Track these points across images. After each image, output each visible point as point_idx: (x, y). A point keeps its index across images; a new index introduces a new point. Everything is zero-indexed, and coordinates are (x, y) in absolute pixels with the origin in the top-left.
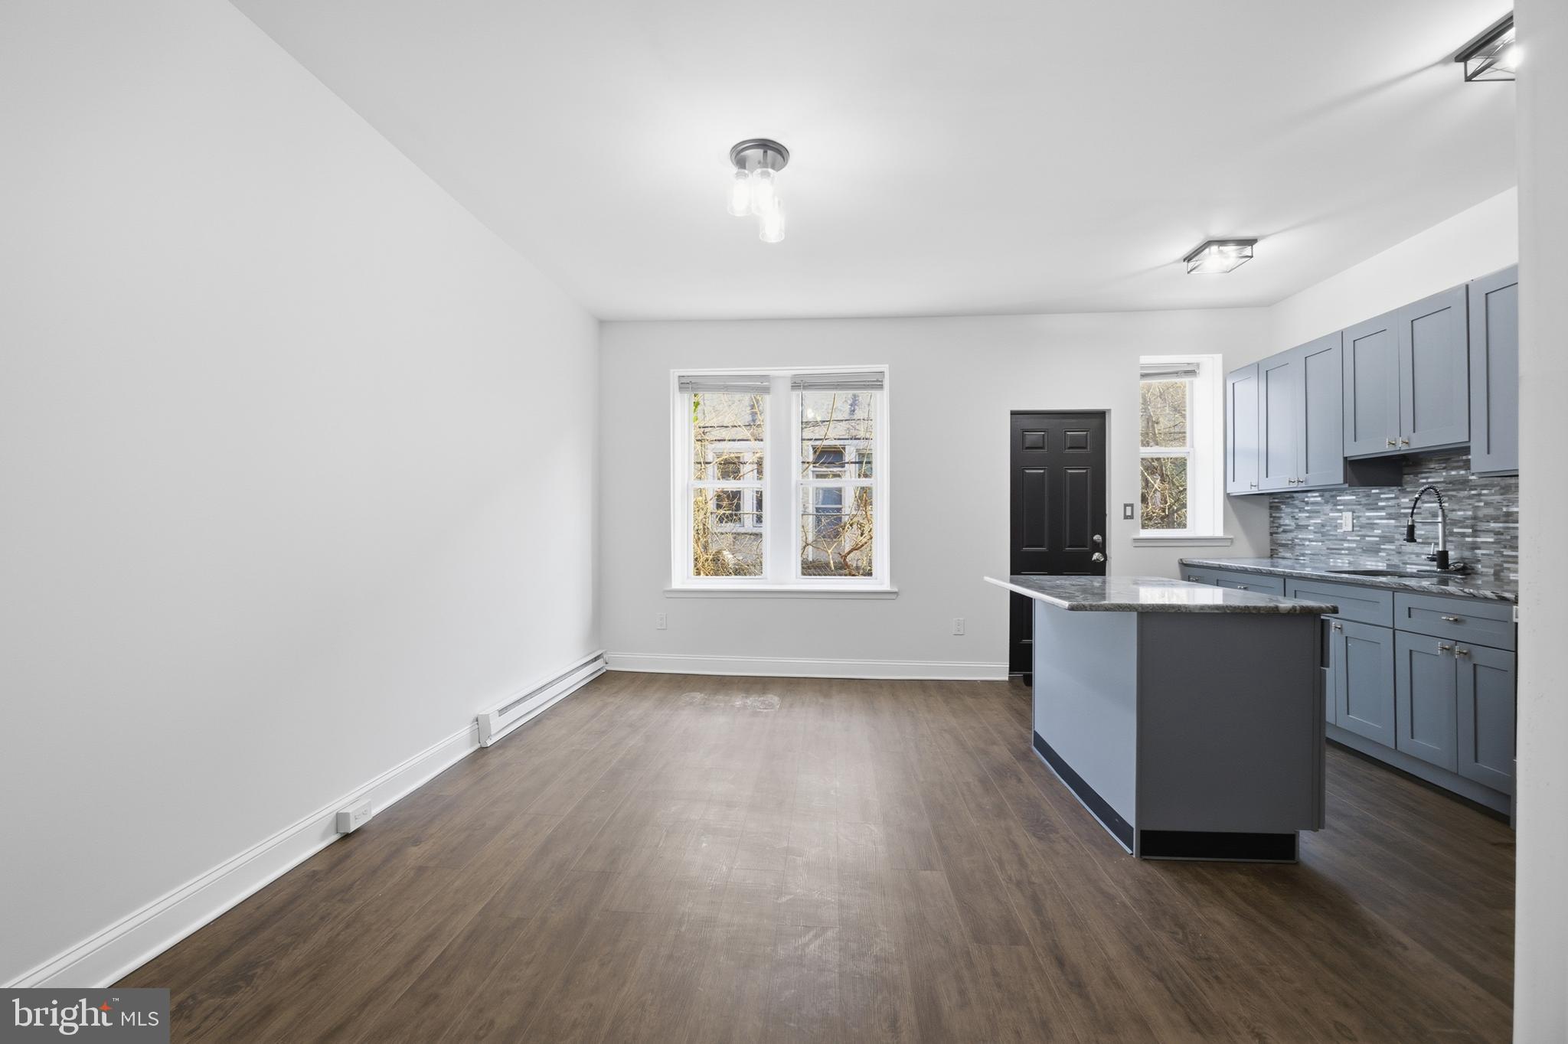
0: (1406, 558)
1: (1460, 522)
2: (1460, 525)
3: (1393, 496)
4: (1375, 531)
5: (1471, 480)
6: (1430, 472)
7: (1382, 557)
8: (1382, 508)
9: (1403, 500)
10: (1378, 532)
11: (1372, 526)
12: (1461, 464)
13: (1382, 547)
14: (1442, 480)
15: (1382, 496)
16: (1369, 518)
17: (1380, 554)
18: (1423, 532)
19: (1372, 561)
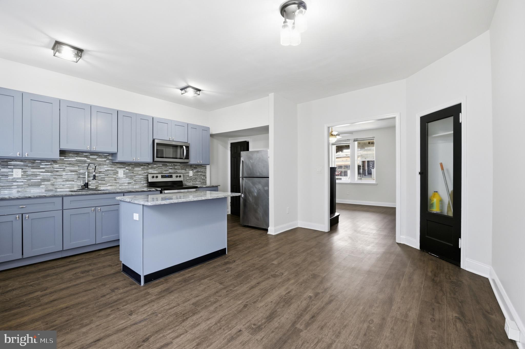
0: (57, 187)
1: (83, 173)
2: (83, 174)
3: (50, 164)
4: (38, 177)
5: (87, 161)
6: (70, 157)
7: (43, 188)
8: (43, 168)
9: (55, 166)
10: (38, 178)
11: (36, 175)
12: (83, 156)
13: (42, 183)
14: (75, 160)
15: (42, 163)
16: (34, 172)
17: (41, 186)
18: (66, 177)
19: (36, 189)
